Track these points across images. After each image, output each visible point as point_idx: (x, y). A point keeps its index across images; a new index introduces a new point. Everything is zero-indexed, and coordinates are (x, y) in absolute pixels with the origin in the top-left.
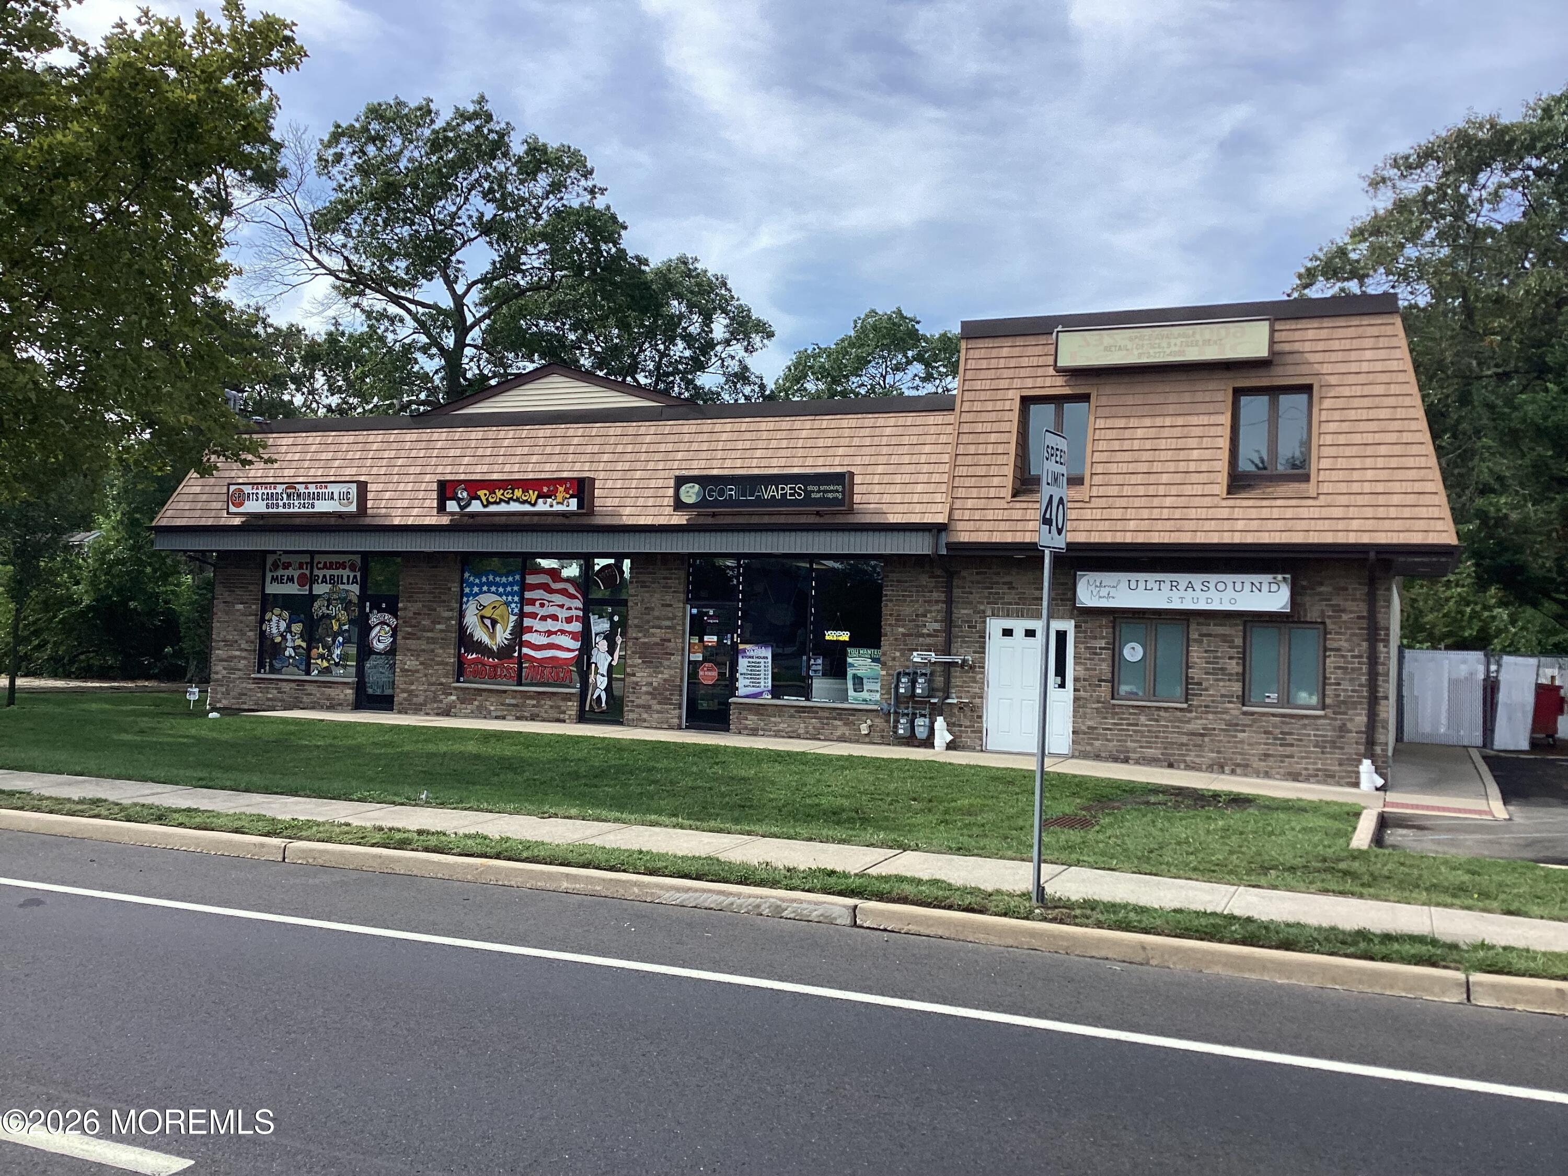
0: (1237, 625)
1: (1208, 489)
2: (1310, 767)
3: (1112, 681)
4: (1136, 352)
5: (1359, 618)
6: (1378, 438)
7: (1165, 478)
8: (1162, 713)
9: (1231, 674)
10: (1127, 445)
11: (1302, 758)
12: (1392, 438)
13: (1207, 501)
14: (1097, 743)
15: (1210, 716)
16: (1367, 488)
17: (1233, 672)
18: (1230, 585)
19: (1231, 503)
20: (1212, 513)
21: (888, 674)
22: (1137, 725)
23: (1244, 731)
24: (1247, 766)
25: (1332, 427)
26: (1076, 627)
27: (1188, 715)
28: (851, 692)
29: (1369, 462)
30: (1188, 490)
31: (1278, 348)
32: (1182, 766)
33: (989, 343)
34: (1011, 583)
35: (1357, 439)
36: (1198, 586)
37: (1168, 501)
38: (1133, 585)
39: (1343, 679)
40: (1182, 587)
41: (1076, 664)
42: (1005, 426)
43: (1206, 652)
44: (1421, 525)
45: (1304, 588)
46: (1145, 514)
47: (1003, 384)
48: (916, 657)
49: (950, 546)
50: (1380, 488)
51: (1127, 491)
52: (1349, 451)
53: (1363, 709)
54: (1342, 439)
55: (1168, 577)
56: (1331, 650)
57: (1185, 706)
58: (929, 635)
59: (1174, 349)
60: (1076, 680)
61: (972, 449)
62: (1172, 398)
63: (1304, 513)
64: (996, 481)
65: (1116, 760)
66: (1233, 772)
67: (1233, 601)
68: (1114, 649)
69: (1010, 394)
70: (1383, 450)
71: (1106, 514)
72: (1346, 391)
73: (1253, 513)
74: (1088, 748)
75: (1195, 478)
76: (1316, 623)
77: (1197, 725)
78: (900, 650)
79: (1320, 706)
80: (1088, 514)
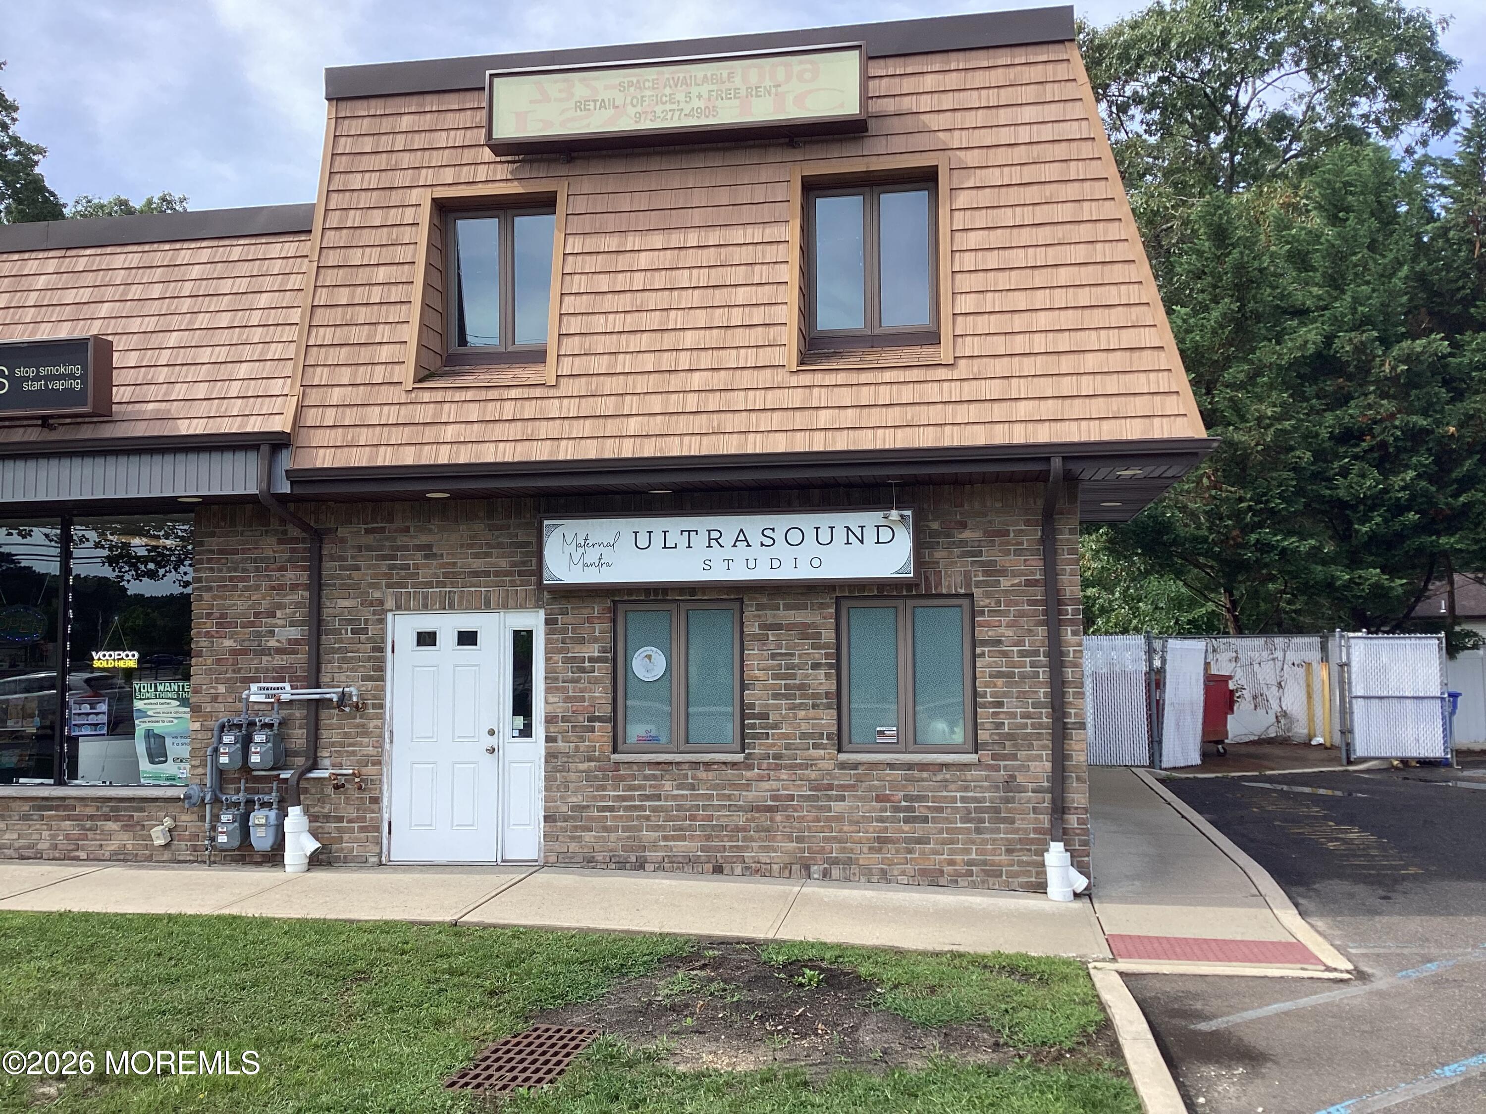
0: (822, 606)
1: (766, 357)
2: (958, 858)
3: (614, 720)
4: (631, 111)
5: (1029, 583)
6: (1052, 255)
7: (689, 339)
8: (702, 774)
9: (815, 696)
10: (621, 282)
11: (944, 842)
12: (1079, 254)
13: (765, 378)
14: (588, 837)
15: (784, 774)
16: (1039, 343)
17: (822, 690)
18: (810, 534)
19: (806, 379)
20: (772, 399)
21: (204, 729)
22: (658, 797)
23: (842, 798)
24: (849, 862)
25: (973, 240)
26: (547, 622)
27: (748, 774)
28: (145, 765)
29: (1040, 299)
30: (730, 359)
31: (875, 107)
32: (738, 870)
33: (377, 107)
34: (429, 547)
35: (1019, 258)
36: (755, 537)
37: (697, 380)
38: (643, 542)
39: (1005, 695)
40: (728, 539)
41: (548, 690)
42: (401, 254)
43: (773, 656)
44: (1140, 405)
45: (934, 534)
46: (656, 404)
47: (399, 179)
48: (256, 694)
49: (297, 477)
50: (1064, 342)
51: (624, 363)
52: (1003, 280)
53: (1044, 747)
54: (992, 260)
55: (702, 523)
56: (984, 643)
57: (740, 757)
58: (280, 651)
59: (696, 103)
60: (550, 720)
61: (343, 295)
62: (699, 198)
63: (933, 392)
64: (384, 354)
65: (622, 865)
66: (826, 874)
67: (816, 561)
68: (614, 660)
69: (414, 196)
70: (1064, 276)
71: (587, 407)
72: (994, 177)
73: (846, 397)
74: (573, 847)
75: (740, 337)
76: (957, 596)
77: (760, 793)
78: (226, 681)
79: (970, 746)
80: (553, 408)
